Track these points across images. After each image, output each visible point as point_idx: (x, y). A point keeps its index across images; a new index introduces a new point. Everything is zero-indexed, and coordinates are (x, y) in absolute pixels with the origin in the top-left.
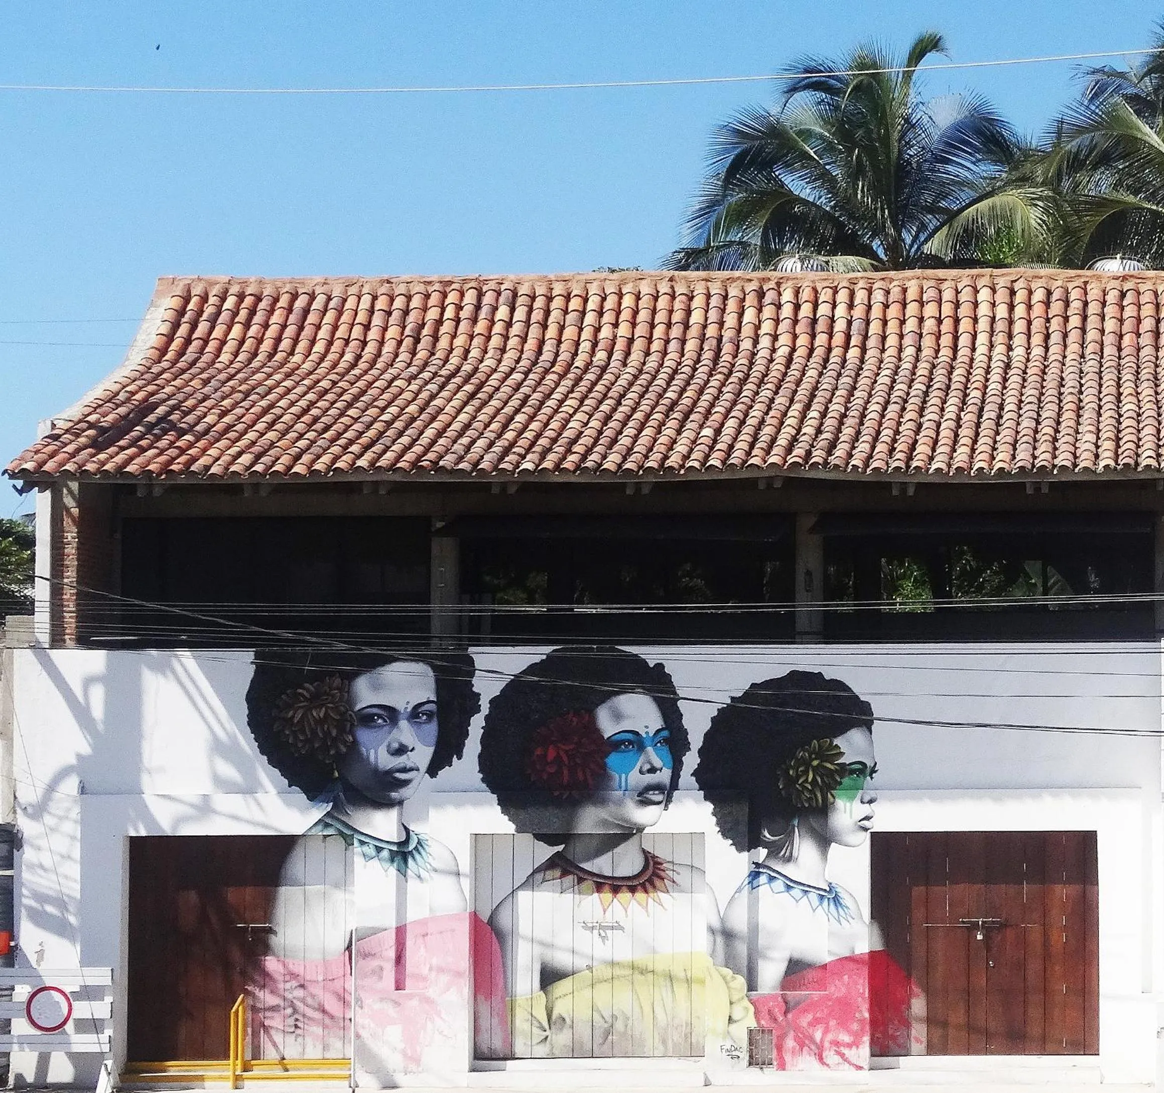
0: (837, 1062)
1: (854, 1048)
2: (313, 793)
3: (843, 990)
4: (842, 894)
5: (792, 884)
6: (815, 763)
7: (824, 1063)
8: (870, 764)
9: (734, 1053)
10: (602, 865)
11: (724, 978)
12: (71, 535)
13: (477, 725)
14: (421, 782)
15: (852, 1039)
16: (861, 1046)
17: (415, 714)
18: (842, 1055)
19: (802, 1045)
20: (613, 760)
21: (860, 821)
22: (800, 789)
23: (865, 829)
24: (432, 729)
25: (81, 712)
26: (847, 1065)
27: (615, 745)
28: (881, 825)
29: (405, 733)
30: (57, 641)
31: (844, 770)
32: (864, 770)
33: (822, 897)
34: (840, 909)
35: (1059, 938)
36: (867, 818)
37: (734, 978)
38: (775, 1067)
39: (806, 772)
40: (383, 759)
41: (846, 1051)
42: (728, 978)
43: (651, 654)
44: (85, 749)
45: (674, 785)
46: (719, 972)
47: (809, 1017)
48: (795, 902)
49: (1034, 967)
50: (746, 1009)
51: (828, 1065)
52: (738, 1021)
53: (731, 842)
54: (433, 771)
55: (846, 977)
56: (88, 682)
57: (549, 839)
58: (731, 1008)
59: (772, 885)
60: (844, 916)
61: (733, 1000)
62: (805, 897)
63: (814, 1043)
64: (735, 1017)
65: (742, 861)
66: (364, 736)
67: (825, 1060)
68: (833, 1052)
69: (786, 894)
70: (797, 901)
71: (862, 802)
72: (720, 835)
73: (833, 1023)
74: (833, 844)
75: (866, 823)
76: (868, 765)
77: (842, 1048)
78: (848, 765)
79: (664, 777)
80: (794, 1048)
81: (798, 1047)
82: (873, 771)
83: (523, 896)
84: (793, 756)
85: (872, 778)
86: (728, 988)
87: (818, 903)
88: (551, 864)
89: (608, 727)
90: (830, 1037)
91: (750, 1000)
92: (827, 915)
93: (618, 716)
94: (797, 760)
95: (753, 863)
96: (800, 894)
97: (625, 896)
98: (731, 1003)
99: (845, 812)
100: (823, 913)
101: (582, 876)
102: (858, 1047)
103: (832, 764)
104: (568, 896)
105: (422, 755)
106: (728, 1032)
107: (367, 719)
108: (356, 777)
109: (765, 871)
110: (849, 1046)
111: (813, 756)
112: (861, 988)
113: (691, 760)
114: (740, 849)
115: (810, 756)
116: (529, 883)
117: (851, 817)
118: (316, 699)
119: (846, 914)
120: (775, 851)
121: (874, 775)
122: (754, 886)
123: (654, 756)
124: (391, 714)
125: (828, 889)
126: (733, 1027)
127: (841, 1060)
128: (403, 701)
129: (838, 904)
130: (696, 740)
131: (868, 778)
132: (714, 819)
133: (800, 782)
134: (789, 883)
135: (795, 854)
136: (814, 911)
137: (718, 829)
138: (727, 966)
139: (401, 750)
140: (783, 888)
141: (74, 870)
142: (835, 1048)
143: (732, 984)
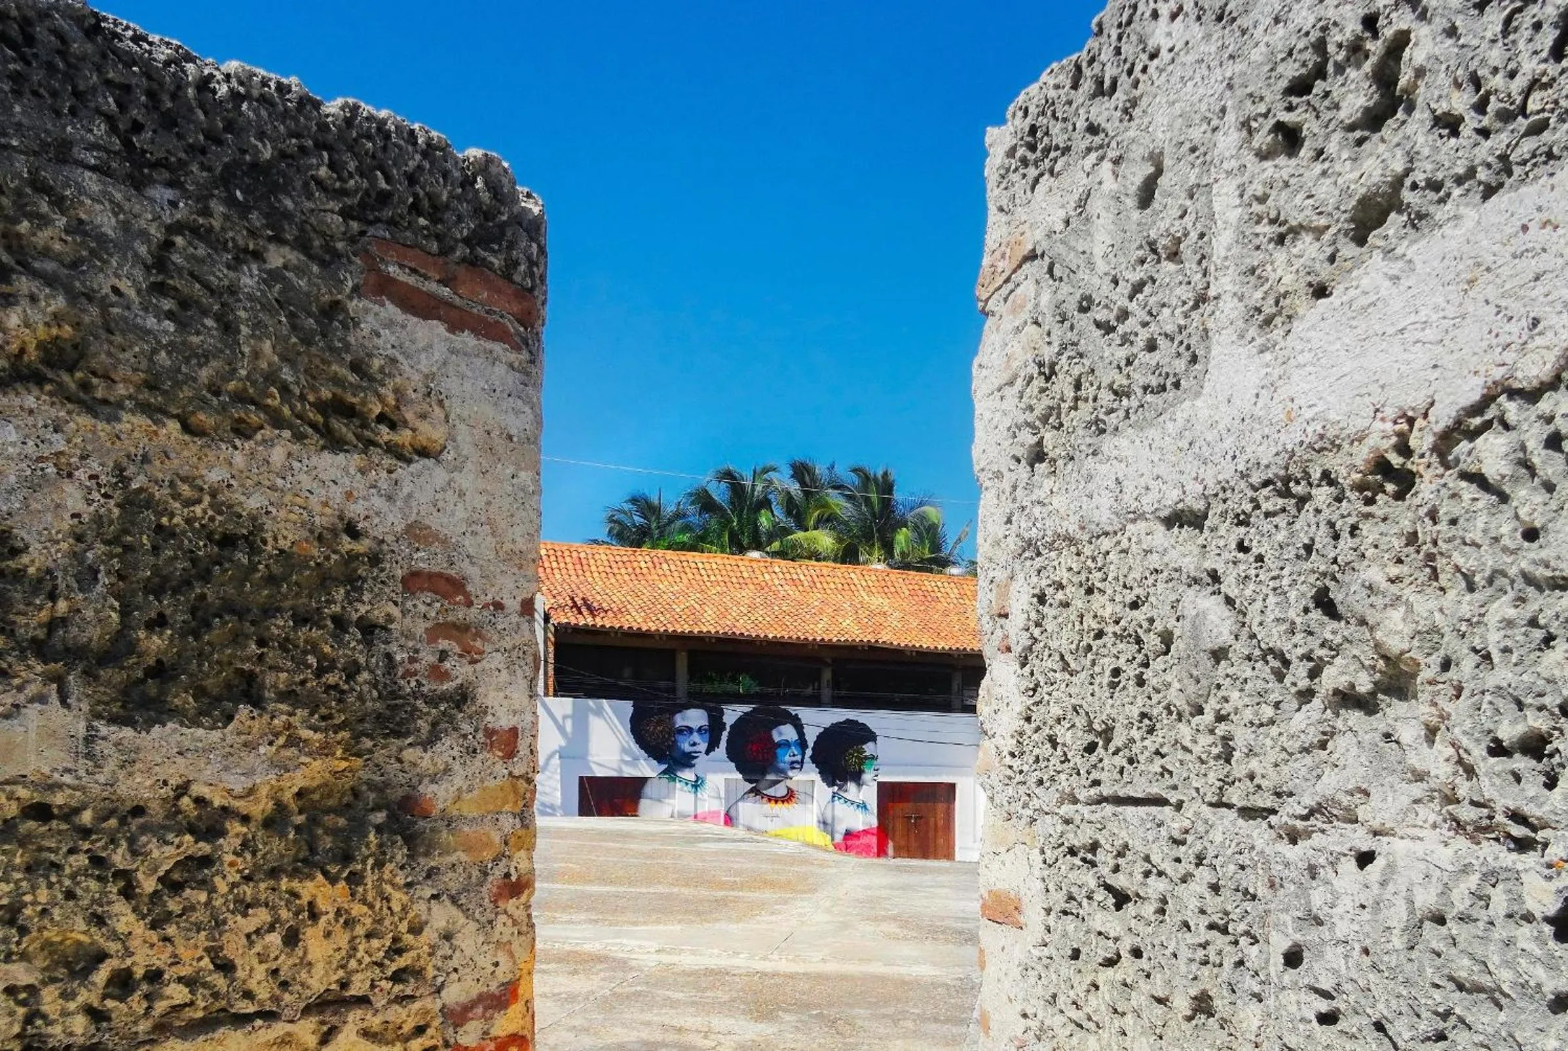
2: (660, 761)
4: (867, 805)
6: (856, 754)
8: (876, 755)
10: (771, 792)
12: (551, 649)
13: (725, 735)
14: (702, 756)
17: (700, 730)
20: (779, 751)
21: (873, 777)
22: (851, 765)
23: (875, 780)
24: (707, 736)
25: (561, 729)
27: (779, 745)
28: (881, 779)
29: (696, 737)
30: (546, 694)
31: (866, 758)
32: (874, 758)
33: (858, 806)
34: (866, 810)
35: (941, 823)
36: (876, 776)
39: (853, 758)
40: (686, 747)
43: (793, 710)
44: (563, 743)
45: (802, 762)
48: (849, 808)
49: (931, 834)
53: (825, 783)
54: (707, 753)
55: (868, 836)
56: (565, 717)
57: (750, 782)
59: (840, 801)
62: (853, 806)
65: (830, 791)
66: (680, 738)
69: (845, 804)
71: (874, 770)
74: (863, 786)
75: (875, 778)
78: (868, 756)
79: (799, 758)
82: (877, 758)
83: (740, 804)
84: (848, 752)
87: (857, 808)
88: (751, 791)
89: (777, 738)
91: (834, 845)
93: (780, 734)
94: (850, 753)
95: (833, 792)
96: (851, 805)
97: (780, 805)
99: (867, 774)
100: (860, 813)
101: (763, 796)
103: (862, 755)
104: (757, 805)
105: (703, 746)
107: (680, 731)
108: (676, 754)
109: (837, 795)
111: (855, 752)
112: (874, 840)
113: (809, 752)
114: (828, 786)
116: (742, 798)
117: (870, 776)
118: (659, 723)
119: (868, 812)
120: (841, 787)
121: (877, 760)
122: (834, 802)
123: (794, 750)
124: (690, 730)
125: (861, 803)
128: (695, 725)
130: (811, 744)
132: (819, 775)
133: (851, 762)
134: (846, 800)
135: (849, 789)
136: (856, 811)
137: (820, 778)
139: (694, 744)
140: (844, 802)
141: (559, 794)
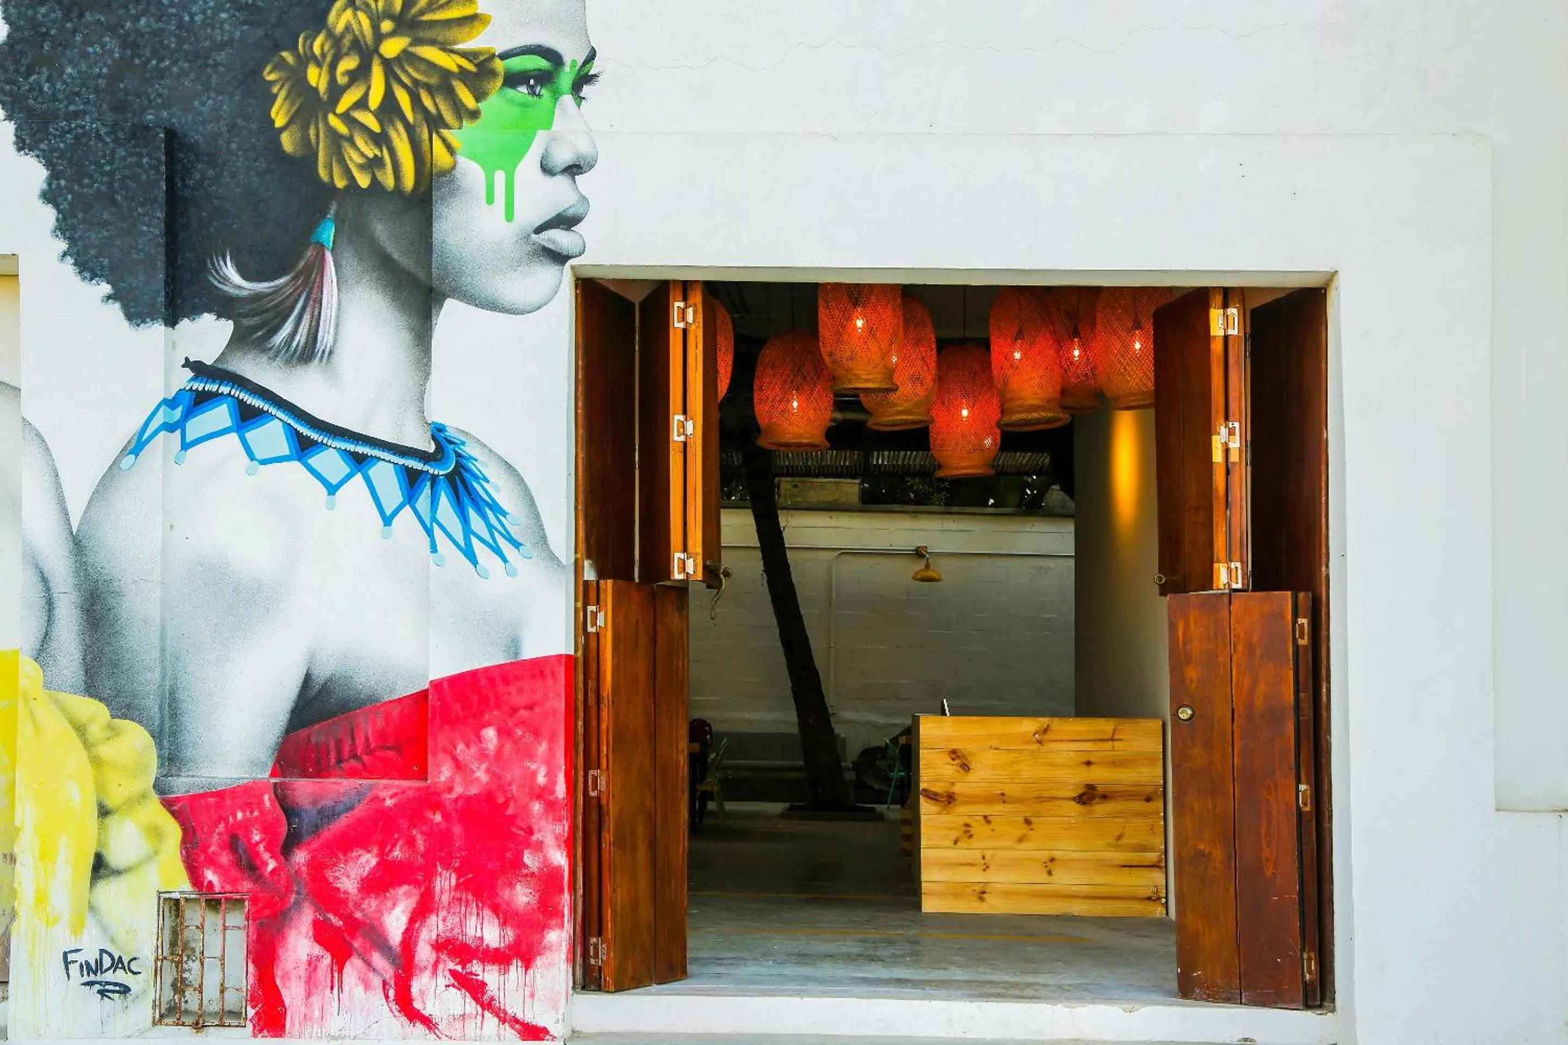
0: (459, 1011)
1: (515, 969)
3: (482, 775)
4: (484, 466)
5: (314, 436)
6: (391, 48)
7: (413, 1015)
8: (572, 55)
9: (109, 976)
11: (80, 729)
15: (510, 934)
16: (539, 961)
18: (475, 989)
19: (341, 956)
21: (539, 230)
22: (342, 129)
23: (558, 258)
26: (491, 1021)
31: (487, 71)
32: (553, 74)
33: (412, 480)
34: (472, 514)
36: (566, 221)
37: (114, 733)
38: (250, 1026)
39: (360, 75)
41: (490, 976)
42: (96, 731)
46: (63, 710)
47: (367, 861)
48: (323, 490)
50: (155, 833)
51: (427, 1022)
52: (128, 870)
53: (106, 288)
55: (490, 734)
58: (101, 827)
59: (250, 435)
60: (486, 536)
61: (110, 803)
62: (359, 476)
63: (381, 943)
64: (114, 858)
65: (148, 356)
67: (417, 1005)
68: (443, 979)
69: (296, 465)
70: (332, 489)
71: (547, 170)
72: (68, 268)
73: (445, 882)
74: (451, 306)
75: (560, 239)
76: (567, 60)
77: (476, 967)
78: (504, 56)
80: (312, 964)
81: (327, 960)
82: (583, 79)
84: (319, 21)
85: (579, 99)
86: (96, 761)
87: (398, 497)
90: (433, 928)
91: (168, 804)
92: (429, 532)
94: (336, 40)
95: (187, 364)
96: (343, 468)
98: (104, 812)
99: (490, 200)
100: (418, 527)
102: (528, 964)
103: (445, 48)
106: (92, 908)
109: (225, 389)
110: (500, 958)
111: (387, 26)
114: (135, 315)
115: (376, 27)
117: (509, 217)
119: (490, 526)
120: (256, 328)
121: (586, 90)
122: (189, 439)
125: (432, 448)
126: (108, 890)
127: (471, 1006)
129: (466, 500)
131: (568, 99)
132: (49, 215)
133: (342, 107)
134: (305, 431)
135: (325, 338)
136: (387, 520)
137: (63, 245)
138: (91, 688)
140: (284, 448)
142: (451, 965)
143: (107, 751)
